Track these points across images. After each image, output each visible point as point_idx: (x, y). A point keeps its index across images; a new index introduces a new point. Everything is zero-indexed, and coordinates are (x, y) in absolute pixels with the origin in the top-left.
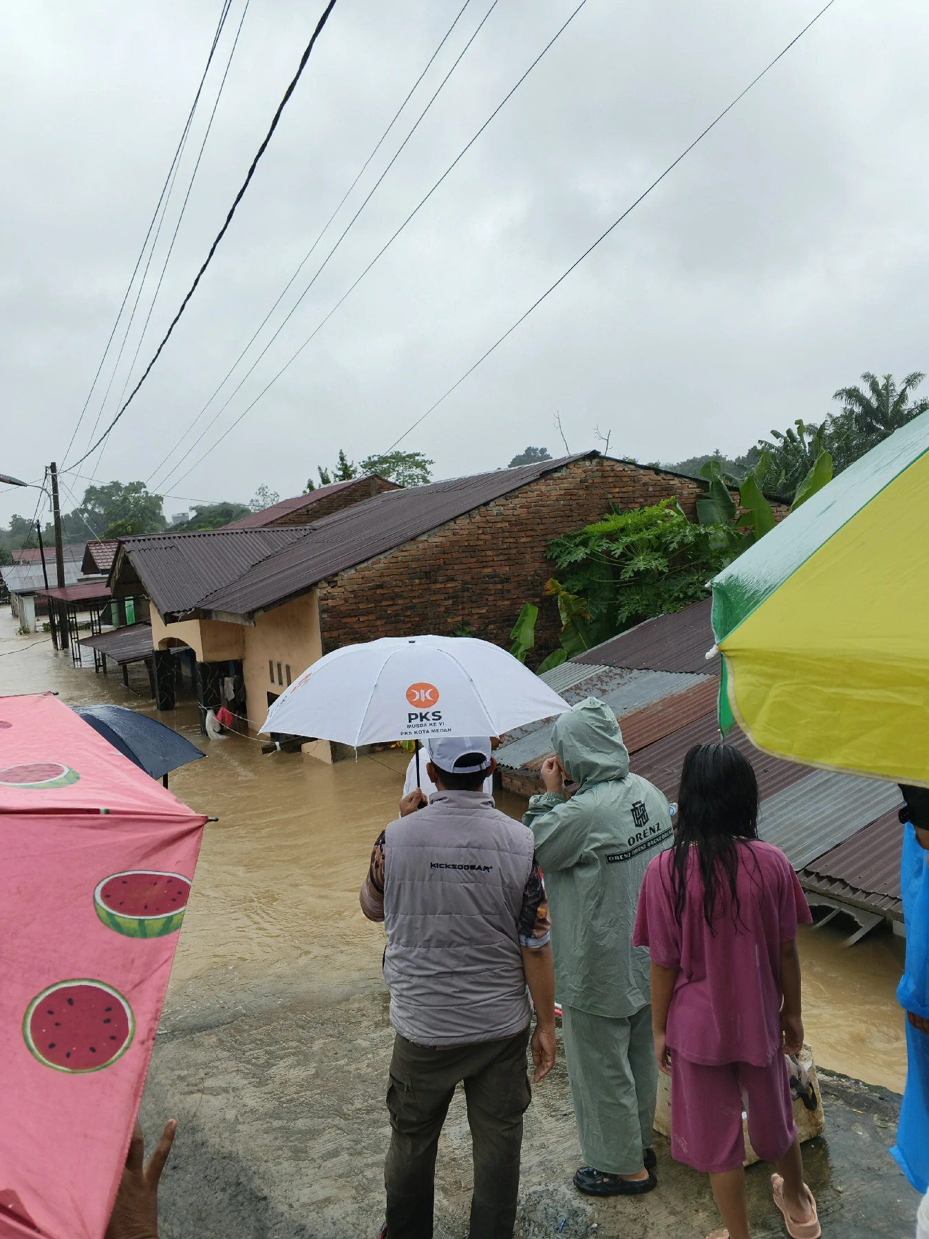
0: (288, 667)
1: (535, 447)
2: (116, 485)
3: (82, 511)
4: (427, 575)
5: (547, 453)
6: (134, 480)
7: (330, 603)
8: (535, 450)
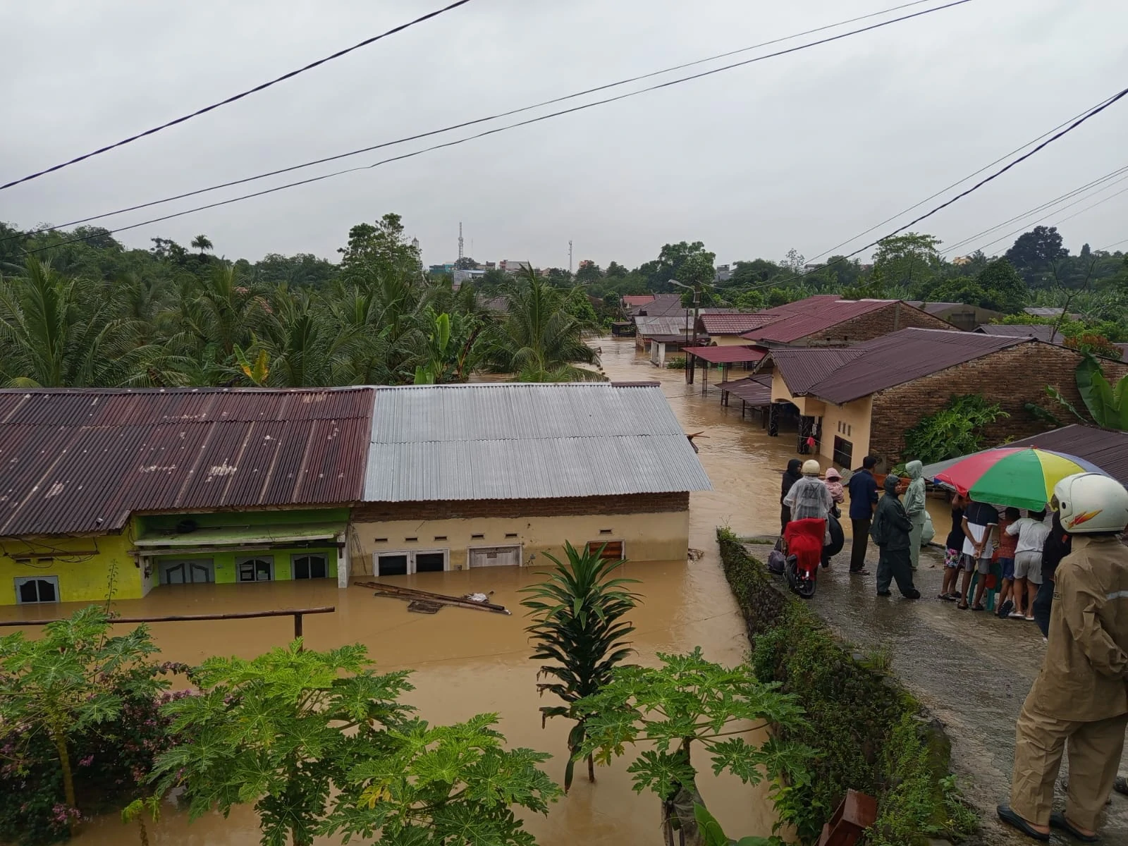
0: (849, 427)
1: (1044, 226)
2: (683, 244)
3: (658, 262)
4: (929, 394)
5: (1057, 232)
6: (696, 241)
7: (878, 402)
8: (1044, 229)
